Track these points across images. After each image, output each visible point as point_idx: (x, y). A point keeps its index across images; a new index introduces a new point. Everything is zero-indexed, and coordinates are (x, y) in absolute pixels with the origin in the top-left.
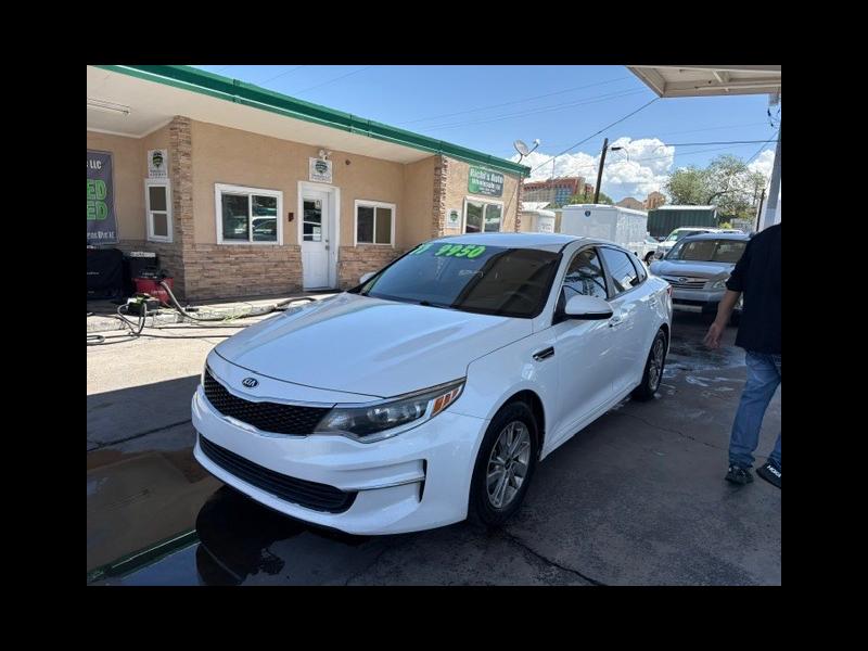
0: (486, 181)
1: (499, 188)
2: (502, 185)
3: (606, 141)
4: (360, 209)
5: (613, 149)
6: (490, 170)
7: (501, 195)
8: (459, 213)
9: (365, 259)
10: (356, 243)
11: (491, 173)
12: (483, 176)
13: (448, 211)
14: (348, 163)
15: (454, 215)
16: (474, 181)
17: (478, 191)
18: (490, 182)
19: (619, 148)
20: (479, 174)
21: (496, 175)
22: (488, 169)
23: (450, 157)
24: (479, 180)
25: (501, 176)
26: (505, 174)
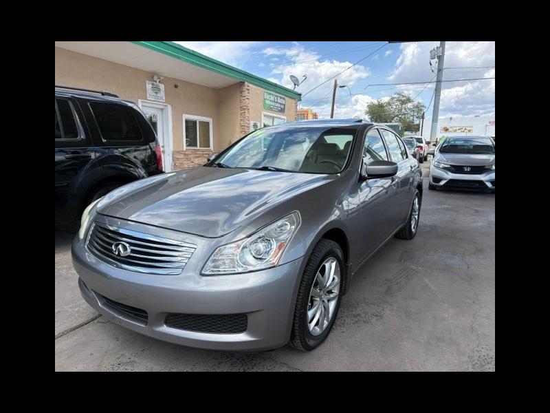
0: (274, 102)
1: (283, 107)
2: (285, 105)
4: (187, 122)
5: (341, 87)
6: (277, 94)
7: (284, 112)
8: (259, 125)
9: (192, 160)
10: (185, 148)
11: (277, 97)
12: (272, 98)
13: (251, 123)
14: (176, 86)
15: (255, 126)
16: (267, 102)
17: (271, 109)
18: (277, 102)
19: (344, 86)
20: (270, 97)
21: (281, 98)
22: (275, 94)
23: (251, 83)
24: (270, 101)
25: (284, 99)
26: (286, 98)
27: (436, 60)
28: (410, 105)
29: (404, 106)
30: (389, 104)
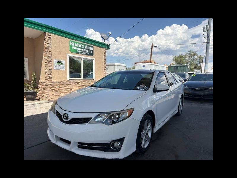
0: (82, 48)
1: (91, 52)
2: (93, 51)
3: (152, 44)
5: (155, 46)
6: (84, 43)
7: (92, 55)
8: (64, 62)
11: (85, 45)
12: (78, 45)
13: (55, 61)
15: (60, 63)
16: (73, 48)
17: (77, 52)
18: (85, 49)
20: (76, 45)
21: (88, 46)
22: (82, 43)
23: (53, 33)
24: (77, 47)
25: (92, 47)
26: (94, 46)
27: (206, 32)
28: (196, 57)
29: (193, 57)
30: (185, 56)
